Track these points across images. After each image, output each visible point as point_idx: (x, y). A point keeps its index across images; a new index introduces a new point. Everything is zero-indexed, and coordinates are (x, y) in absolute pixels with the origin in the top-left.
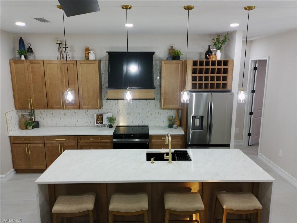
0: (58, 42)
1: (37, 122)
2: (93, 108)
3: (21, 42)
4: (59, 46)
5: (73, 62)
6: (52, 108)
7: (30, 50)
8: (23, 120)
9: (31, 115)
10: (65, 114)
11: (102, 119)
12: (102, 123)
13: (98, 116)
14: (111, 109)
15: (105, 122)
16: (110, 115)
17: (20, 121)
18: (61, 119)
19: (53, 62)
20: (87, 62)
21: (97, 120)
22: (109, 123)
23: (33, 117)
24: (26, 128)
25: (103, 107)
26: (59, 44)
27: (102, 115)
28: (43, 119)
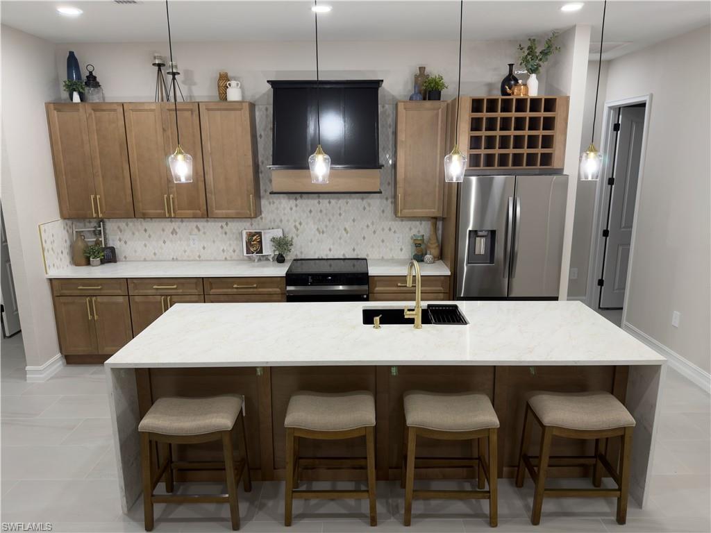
0: (157, 62)
1: (113, 250)
2: (239, 217)
3: (72, 61)
4: (160, 70)
5: (190, 107)
6: (145, 216)
7: (92, 81)
8: (80, 244)
9: (97, 233)
10: (174, 232)
11: (261, 242)
12: (261, 251)
13: (251, 235)
14: (281, 221)
15: (268, 249)
16: (278, 233)
17: (73, 248)
18: (164, 242)
19: (146, 107)
20: (224, 105)
21: (249, 244)
22: (277, 253)
23: (102, 239)
24: (88, 263)
25: (263, 215)
26: (159, 65)
27: (260, 234)
28: (126, 243)
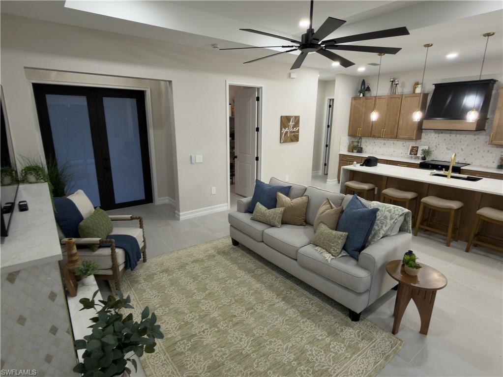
0: (392, 80)
1: (362, 148)
2: (410, 139)
3: (363, 82)
4: (392, 83)
5: (399, 96)
6: (374, 137)
7: (368, 89)
8: (352, 145)
9: (358, 142)
10: (384, 144)
11: (417, 151)
12: (416, 155)
13: (413, 147)
14: (430, 143)
15: (420, 154)
16: (426, 148)
17: (349, 146)
18: (380, 148)
19: (383, 97)
20: (414, 95)
21: (411, 151)
22: (423, 156)
23: (359, 144)
24: (353, 152)
25: (422, 140)
26: (392, 81)
27: (418, 147)
28: (367, 146)
